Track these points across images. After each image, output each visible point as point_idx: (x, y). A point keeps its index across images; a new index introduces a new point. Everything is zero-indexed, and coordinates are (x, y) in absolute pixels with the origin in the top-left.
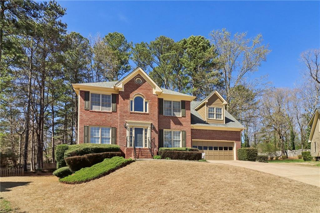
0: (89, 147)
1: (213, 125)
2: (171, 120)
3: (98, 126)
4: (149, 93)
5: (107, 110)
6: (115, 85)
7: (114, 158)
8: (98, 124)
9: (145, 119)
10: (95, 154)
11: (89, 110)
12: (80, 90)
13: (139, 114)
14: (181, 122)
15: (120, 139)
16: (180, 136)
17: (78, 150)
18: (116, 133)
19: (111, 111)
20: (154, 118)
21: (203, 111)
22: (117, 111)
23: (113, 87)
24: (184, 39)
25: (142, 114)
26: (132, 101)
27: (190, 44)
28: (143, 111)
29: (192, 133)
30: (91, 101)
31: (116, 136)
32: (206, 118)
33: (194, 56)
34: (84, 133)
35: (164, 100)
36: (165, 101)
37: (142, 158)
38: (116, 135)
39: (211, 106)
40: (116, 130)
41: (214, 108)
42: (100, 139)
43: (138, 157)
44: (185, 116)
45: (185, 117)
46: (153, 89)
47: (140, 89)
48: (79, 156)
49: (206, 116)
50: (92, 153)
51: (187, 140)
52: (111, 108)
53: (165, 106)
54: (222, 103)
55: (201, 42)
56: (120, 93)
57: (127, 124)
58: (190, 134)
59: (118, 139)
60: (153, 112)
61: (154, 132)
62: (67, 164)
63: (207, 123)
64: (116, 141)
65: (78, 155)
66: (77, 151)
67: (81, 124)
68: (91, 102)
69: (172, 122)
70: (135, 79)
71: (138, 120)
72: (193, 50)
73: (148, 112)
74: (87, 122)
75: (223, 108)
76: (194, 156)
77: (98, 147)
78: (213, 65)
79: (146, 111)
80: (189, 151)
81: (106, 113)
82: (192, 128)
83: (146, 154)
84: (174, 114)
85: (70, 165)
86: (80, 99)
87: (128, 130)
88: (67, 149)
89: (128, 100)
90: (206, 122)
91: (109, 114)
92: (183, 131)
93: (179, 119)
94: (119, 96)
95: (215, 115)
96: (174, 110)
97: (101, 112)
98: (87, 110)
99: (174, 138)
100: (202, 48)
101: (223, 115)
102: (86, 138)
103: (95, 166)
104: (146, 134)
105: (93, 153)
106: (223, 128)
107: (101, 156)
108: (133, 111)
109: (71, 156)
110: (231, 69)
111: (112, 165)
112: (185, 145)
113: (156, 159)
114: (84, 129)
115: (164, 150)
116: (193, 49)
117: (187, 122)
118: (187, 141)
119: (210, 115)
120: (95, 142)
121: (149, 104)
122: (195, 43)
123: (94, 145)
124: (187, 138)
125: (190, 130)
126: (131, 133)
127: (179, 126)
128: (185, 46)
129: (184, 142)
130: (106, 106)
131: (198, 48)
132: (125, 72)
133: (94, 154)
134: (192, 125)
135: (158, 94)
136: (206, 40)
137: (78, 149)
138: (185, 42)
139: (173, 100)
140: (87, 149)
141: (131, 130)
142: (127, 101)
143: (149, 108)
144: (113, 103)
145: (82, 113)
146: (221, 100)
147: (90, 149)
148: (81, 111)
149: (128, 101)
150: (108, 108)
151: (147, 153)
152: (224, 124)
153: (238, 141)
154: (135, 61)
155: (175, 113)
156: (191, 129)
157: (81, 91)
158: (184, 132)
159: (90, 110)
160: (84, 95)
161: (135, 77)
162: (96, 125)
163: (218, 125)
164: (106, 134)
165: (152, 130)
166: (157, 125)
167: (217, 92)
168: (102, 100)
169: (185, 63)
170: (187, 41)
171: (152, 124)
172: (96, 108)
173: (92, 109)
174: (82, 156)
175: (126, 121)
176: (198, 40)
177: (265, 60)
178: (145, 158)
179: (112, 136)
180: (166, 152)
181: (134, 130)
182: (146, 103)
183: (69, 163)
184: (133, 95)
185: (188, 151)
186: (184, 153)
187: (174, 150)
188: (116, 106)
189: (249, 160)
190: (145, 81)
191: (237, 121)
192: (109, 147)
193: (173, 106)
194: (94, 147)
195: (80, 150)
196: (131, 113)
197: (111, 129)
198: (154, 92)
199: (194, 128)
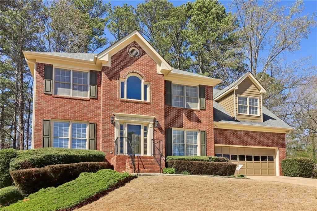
0: (52, 153)
1: (245, 124)
2: (184, 114)
3: (66, 120)
4: (151, 72)
5: (81, 95)
6: (96, 56)
7: (101, 171)
8: (66, 118)
9: (144, 111)
10: (64, 165)
11: (51, 95)
12: (37, 62)
13: (135, 103)
14: (199, 117)
15: (105, 142)
16: (196, 138)
17: (35, 159)
18: (97, 133)
19: (88, 97)
20: (158, 110)
21: (230, 102)
22: (99, 97)
23: (92, 60)
24: (189, 3)
25: (139, 103)
26: (122, 83)
27: (197, 10)
28: (141, 100)
29: (215, 134)
30: (56, 80)
31: (97, 137)
32: (235, 112)
33: (204, 26)
34: (42, 132)
35: (172, 83)
36: (175, 85)
37: (145, 172)
38: (97, 135)
39: (243, 95)
40: (97, 128)
41: (247, 98)
42: (69, 141)
43: (139, 170)
44: (204, 108)
45: (205, 110)
46: (158, 66)
47: (137, 64)
48: (36, 169)
49: (235, 110)
50: (58, 164)
51: (207, 144)
52: (89, 92)
53: (175, 92)
54: (258, 91)
55: (214, 9)
56: (104, 69)
57: (116, 119)
58: (213, 136)
59: (100, 142)
60: (157, 101)
61: (158, 131)
62: (14, 182)
63: (237, 121)
64: (96, 144)
65: (34, 166)
66: (32, 159)
67: (38, 116)
68: (56, 83)
69: (185, 117)
70: (129, 48)
71: (134, 112)
72: (202, 19)
73: (148, 100)
74: (48, 113)
75: (260, 99)
76: (223, 170)
77: (69, 154)
78: (231, 41)
79: (145, 99)
80: (214, 161)
81: (81, 100)
82: (216, 127)
83: (151, 166)
84: (187, 105)
85: (20, 183)
86: (37, 76)
87: (117, 128)
88: (15, 157)
89: (118, 81)
90: (235, 119)
91: (86, 102)
92: (201, 131)
93: (195, 112)
94: (103, 74)
95: (248, 108)
96: (189, 100)
97: (72, 99)
98: (49, 94)
99: (188, 142)
100: (215, 16)
101: (260, 109)
102: (46, 140)
103: (68, 185)
104: (145, 134)
105: (60, 163)
106: (260, 127)
107: (74, 168)
108: (125, 98)
109: (22, 169)
110: (258, 47)
111: (101, 184)
112: (204, 152)
113: (169, 174)
114: (42, 124)
115: (177, 160)
116: (202, 17)
117: (209, 117)
118: (208, 146)
119: (241, 108)
120: (61, 145)
121: (150, 88)
122: (204, 9)
123: (61, 151)
124: (207, 142)
125: (213, 130)
126: (122, 133)
127: (195, 124)
128: (190, 12)
129: (203, 147)
130: (80, 89)
131: (210, 16)
132: (98, 48)
133: (61, 165)
134: (215, 122)
135: (165, 73)
136: (221, 6)
137: (35, 156)
138: (190, 8)
139: (186, 85)
140: (50, 157)
141: (122, 127)
142: (116, 83)
143: (150, 95)
144: (91, 84)
145: (39, 99)
146: (256, 87)
147: (55, 158)
148: (39, 96)
149: (118, 83)
150: (82, 92)
151: (151, 164)
152: (260, 123)
153: (282, 147)
154: (113, 32)
155: (189, 103)
156: (215, 129)
157: (38, 65)
158: (203, 133)
159: (53, 95)
160: (43, 71)
161: (129, 46)
162: (64, 118)
163: (253, 124)
164: (80, 134)
165: (155, 129)
166: (163, 121)
167: (251, 75)
168: (74, 79)
169: (191, 37)
170: (193, 6)
171: (155, 120)
172: (62, 92)
173: (56, 92)
174: (42, 169)
175: (113, 113)
176: (209, 5)
177: (306, 37)
178: (150, 172)
179: (90, 137)
180: (180, 163)
181: (126, 129)
182: (146, 87)
183: (19, 180)
184: (125, 74)
185: (212, 162)
186: (208, 164)
187: (192, 160)
188: (97, 90)
189: (302, 176)
190: (144, 53)
191: (278, 119)
192: (87, 154)
193: (186, 92)
194: (63, 153)
195: (37, 158)
196: (122, 101)
197: (88, 126)
198: (159, 70)
199: (218, 128)
